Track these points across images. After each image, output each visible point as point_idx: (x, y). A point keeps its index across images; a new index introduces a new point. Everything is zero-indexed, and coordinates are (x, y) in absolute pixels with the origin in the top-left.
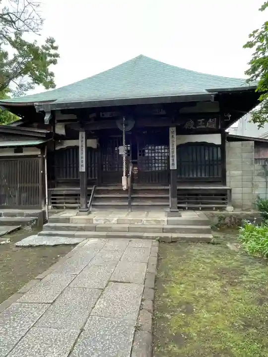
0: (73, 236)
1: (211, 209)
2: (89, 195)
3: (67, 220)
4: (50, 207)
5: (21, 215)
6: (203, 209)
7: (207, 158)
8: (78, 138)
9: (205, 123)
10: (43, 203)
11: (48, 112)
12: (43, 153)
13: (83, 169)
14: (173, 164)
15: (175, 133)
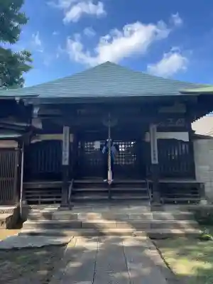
1: (186, 202)
4: (24, 202)
7: (176, 154)
8: (62, 132)
9: (174, 122)
13: (66, 163)
14: (155, 159)
15: (156, 130)
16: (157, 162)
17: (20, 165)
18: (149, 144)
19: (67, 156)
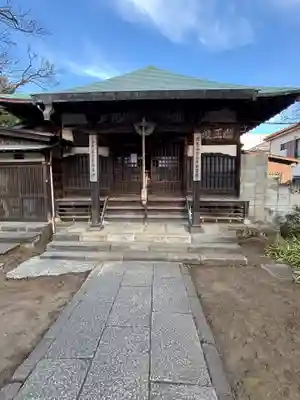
0: (83, 259)
1: (227, 221)
2: (102, 207)
3: (76, 238)
4: (57, 219)
9: (222, 133)
10: (49, 215)
11: (48, 105)
12: (47, 160)
13: (94, 178)
14: (197, 175)
15: (200, 142)
16: (199, 179)
17: (49, 181)
18: (191, 159)
19: (96, 172)
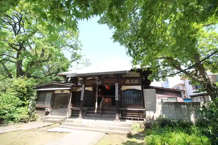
0: (71, 129)
3: (72, 121)
5: (57, 118)
6: (134, 119)
9: (134, 81)
10: (68, 112)
11: (70, 78)
12: (71, 92)
13: (82, 99)
19: (83, 97)
